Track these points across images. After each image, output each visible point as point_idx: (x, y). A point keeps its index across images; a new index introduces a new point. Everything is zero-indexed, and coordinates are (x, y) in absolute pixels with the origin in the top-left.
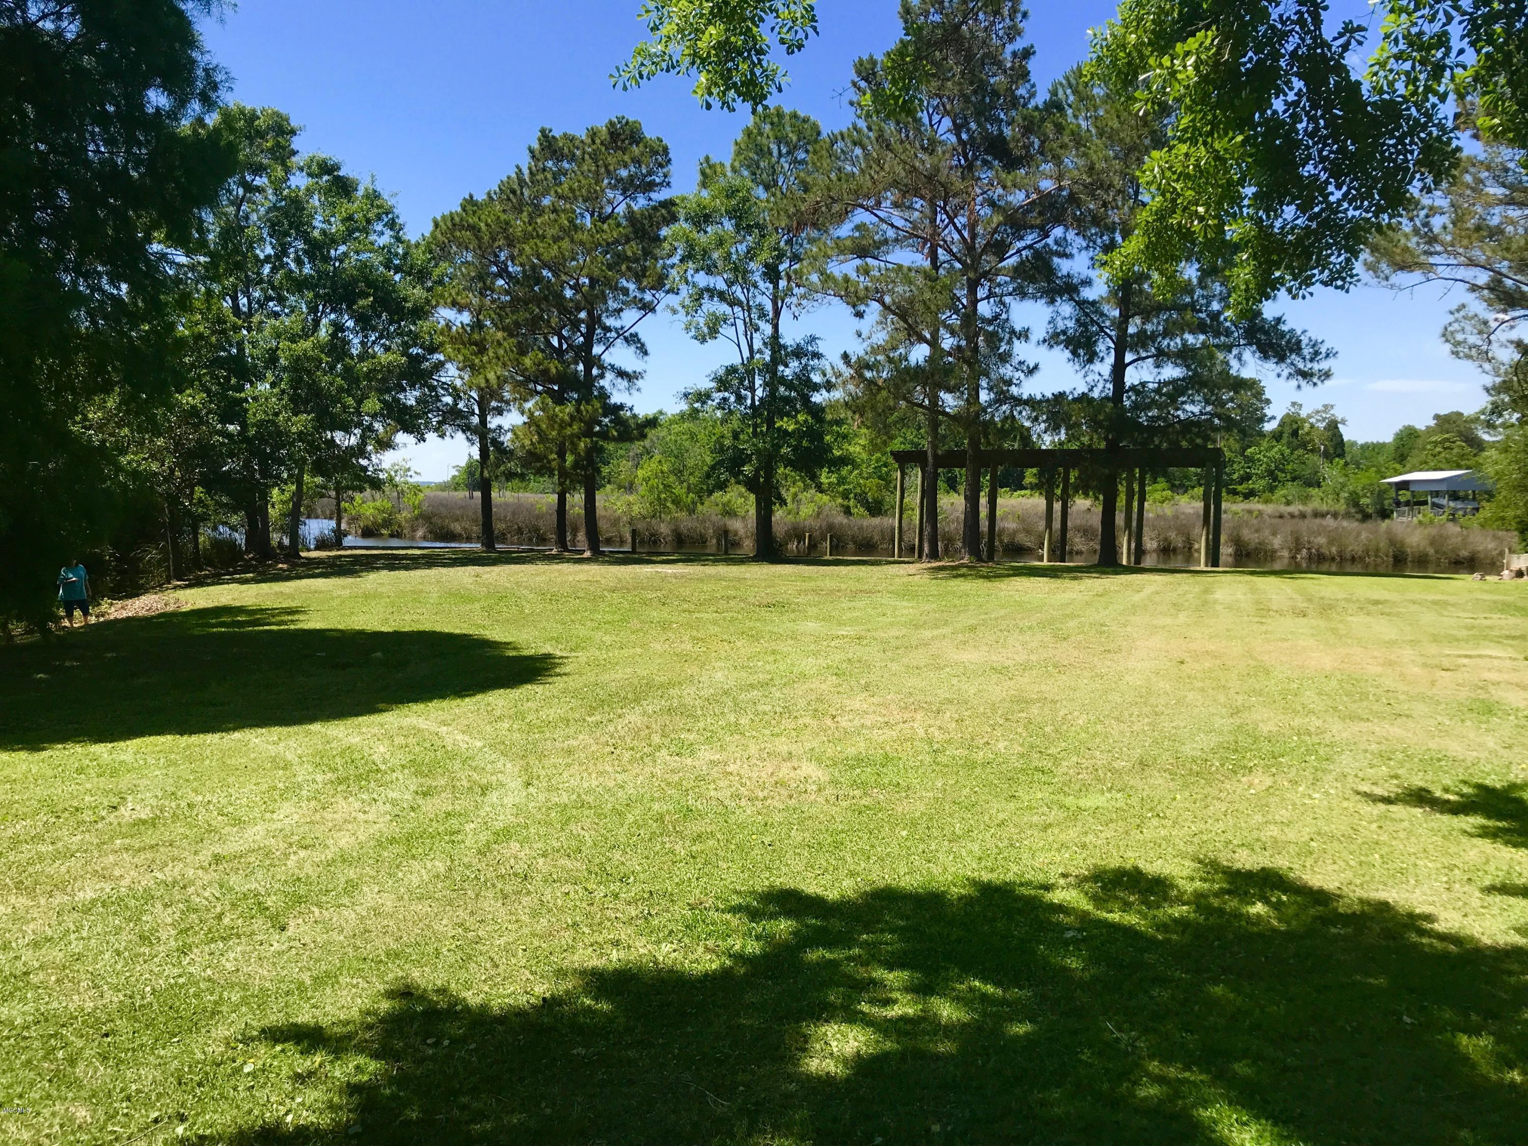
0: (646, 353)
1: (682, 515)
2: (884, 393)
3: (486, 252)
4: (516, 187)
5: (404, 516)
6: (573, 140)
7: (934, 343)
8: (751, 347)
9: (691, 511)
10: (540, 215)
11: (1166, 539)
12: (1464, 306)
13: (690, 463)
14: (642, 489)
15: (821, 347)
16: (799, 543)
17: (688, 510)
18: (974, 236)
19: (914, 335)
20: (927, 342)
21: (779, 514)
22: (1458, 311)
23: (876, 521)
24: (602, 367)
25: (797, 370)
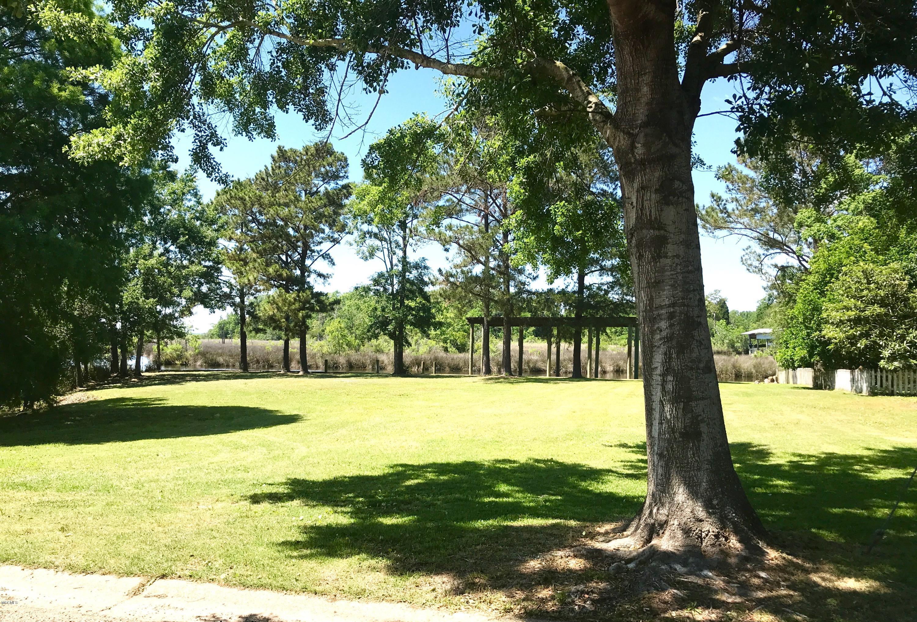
0: (334, 264)
1: (352, 352)
2: (460, 289)
3: (246, 210)
4: (264, 176)
5: (189, 353)
6: (295, 152)
7: (485, 264)
8: (391, 263)
9: (357, 350)
10: (278, 192)
11: (617, 366)
12: (750, 247)
13: (357, 322)
14: (329, 338)
15: (428, 263)
16: (418, 367)
17: (355, 349)
18: (506, 209)
19: (475, 259)
20: (482, 263)
21: (407, 352)
22: (747, 249)
23: (462, 355)
24: (310, 272)
25: (416, 275)
